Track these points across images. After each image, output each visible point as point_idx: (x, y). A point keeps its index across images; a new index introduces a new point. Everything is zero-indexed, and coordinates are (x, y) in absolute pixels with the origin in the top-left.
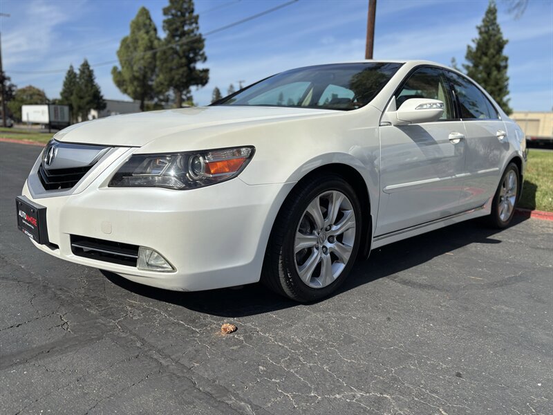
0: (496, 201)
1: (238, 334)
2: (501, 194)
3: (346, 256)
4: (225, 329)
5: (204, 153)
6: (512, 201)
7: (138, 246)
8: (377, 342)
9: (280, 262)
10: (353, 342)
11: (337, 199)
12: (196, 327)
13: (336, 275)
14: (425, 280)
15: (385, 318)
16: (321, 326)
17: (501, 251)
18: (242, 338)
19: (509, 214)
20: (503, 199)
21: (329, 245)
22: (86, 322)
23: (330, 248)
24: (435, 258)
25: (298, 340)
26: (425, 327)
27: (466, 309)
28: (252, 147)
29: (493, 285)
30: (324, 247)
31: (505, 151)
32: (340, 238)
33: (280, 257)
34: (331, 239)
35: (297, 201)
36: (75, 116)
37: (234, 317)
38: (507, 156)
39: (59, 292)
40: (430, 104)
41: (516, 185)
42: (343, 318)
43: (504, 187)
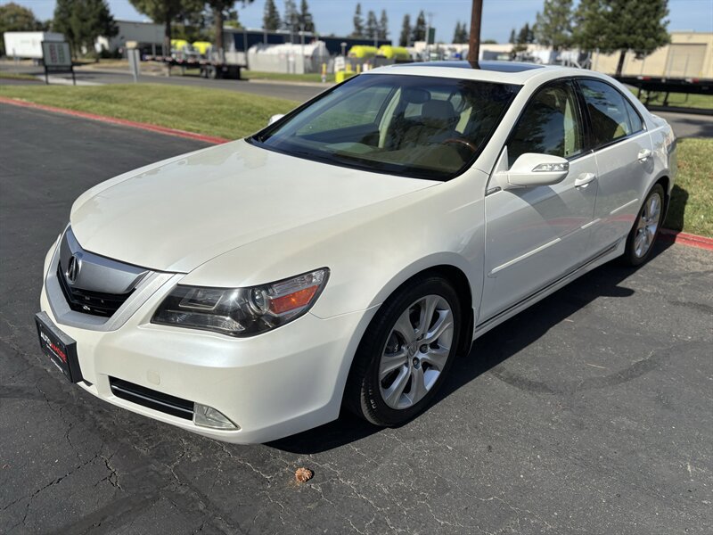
0: (632, 237)
1: (315, 482)
2: (639, 226)
3: (442, 363)
4: (300, 477)
5: (266, 287)
6: (653, 230)
7: (193, 403)
8: (475, 489)
9: (362, 394)
10: (448, 490)
11: (431, 304)
12: (265, 473)
13: (428, 387)
14: (536, 372)
15: (486, 446)
16: (411, 465)
17: (632, 312)
18: (319, 490)
19: (647, 246)
20: (641, 231)
21: (421, 356)
22: (137, 471)
23: (423, 359)
24: (551, 329)
25: (385, 490)
26: (530, 461)
27: (581, 426)
28: (326, 269)
29: (616, 379)
30: (416, 359)
31: (648, 175)
32: (435, 345)
33: (362, 389)
34: (423, 348)
35: (382, 322)
36: (77, 46)
37: (308, 453)
38: (650, 180)
39: (98, 418)
40: (551, 165)
41: (659, 210)
42: (437, 450)
43: (643, 216)
